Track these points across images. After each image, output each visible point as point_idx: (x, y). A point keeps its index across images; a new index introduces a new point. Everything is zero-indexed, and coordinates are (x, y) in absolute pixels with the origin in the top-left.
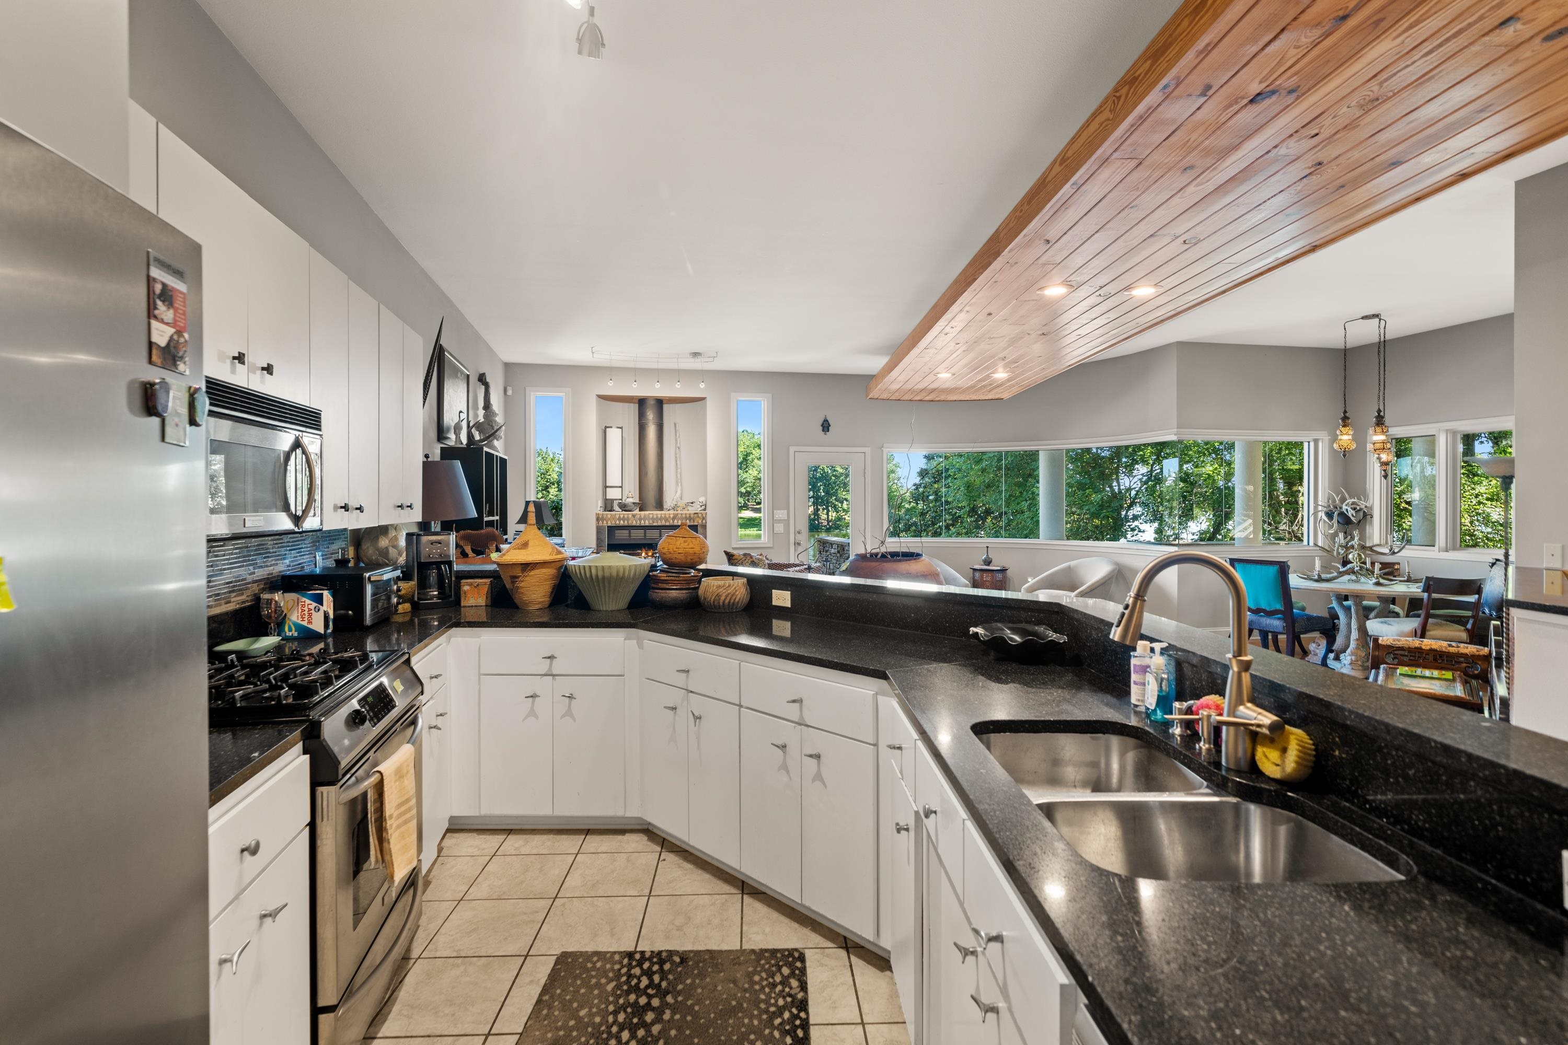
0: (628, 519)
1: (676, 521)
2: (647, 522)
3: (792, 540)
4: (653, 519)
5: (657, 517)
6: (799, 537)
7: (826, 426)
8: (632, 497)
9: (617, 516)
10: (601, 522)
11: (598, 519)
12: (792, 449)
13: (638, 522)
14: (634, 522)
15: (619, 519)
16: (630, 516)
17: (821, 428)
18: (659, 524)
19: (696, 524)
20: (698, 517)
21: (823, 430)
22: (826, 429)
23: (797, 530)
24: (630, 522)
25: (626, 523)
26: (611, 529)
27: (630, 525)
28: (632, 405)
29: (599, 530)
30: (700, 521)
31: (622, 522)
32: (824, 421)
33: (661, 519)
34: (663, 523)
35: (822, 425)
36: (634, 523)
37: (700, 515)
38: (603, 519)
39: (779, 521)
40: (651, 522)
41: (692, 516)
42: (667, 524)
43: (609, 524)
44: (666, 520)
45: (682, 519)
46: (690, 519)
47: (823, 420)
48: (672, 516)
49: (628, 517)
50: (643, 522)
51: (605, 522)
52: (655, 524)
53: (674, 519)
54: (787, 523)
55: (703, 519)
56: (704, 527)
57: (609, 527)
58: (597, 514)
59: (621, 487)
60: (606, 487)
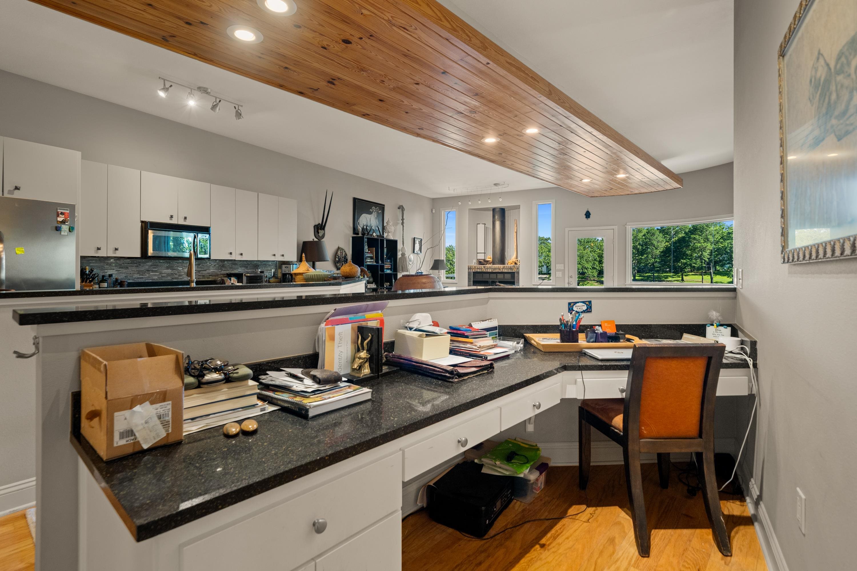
0: (482, 269)
4: (493, 268)
6: (571, 279)
7: (588, 215)
8: (489, 258)
9: (477, 267)
11: (468, 269)
12: (567, 230)
15: (478, 269)
16: (483, 267)
17: (585, 216)
18: (496, 271)
19: (514, 271)
20: (515, 268)
22: (588, 217)
23: (570, 275)
25: (480, 271)
26: (475, 273)
27: (482, 271)
28: (489, 212)
29: (469, 274)
30: (516, 270)
32: (587, 212)
35: (585, 215)
36: (484, 271)
39: (559, 270)
41: (512, 267)
42: (500, 271)
44: (499, 269)
45: (507, 269)
46: (511, 269)
48: (502, 267)
51: (471, 270)
53: (503, 269)
54: (563, 271)
55: (518, 269)
56: (518, 273)
57: (473, 272)
58: (468, 266)
59: (485, 253)
60: (477, 253)
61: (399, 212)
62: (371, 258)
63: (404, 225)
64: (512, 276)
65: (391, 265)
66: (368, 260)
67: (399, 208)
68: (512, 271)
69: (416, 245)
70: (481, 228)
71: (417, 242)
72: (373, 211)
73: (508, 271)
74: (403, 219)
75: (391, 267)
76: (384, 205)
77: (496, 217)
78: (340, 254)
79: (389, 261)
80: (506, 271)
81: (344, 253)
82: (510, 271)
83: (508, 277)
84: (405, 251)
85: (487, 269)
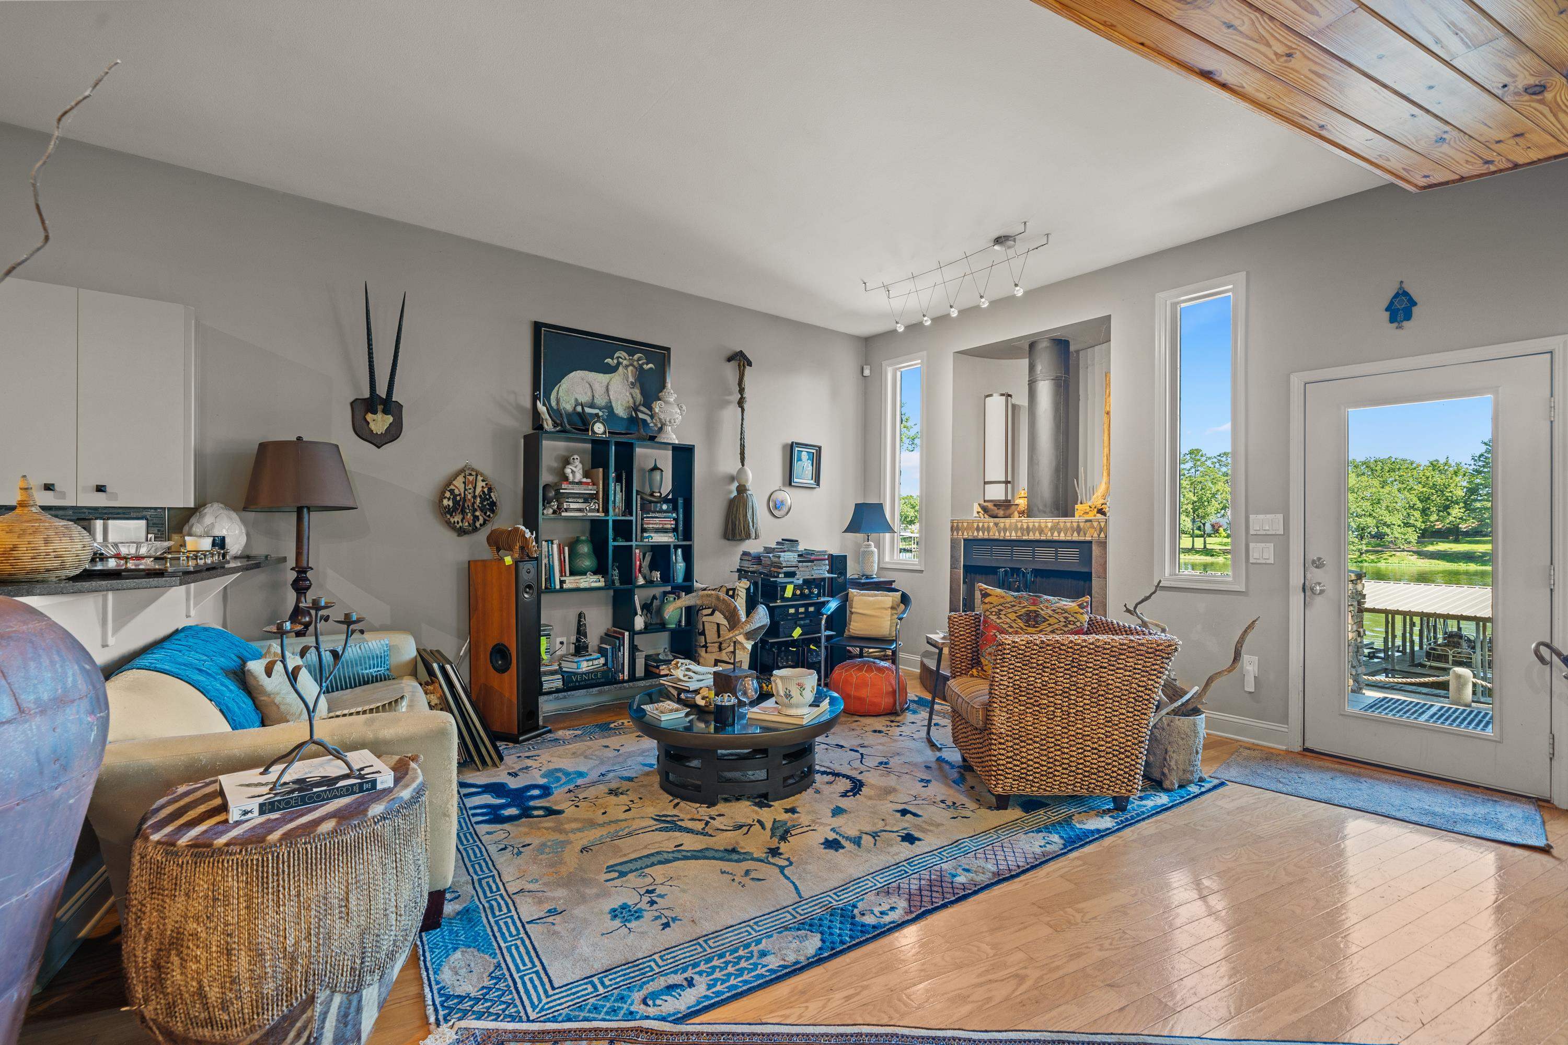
0: (991, 529)
1: (1056, 534)
2: (1013, 534)
3: (1296, 579)
5: (1028, 527)
6: (1316, 575)
7: (1401, 307)
9: (975, 525)
10: (955, 533)
11: (955, 529)
12: (1296, 381)
13: (1002, 534)
14: (997, 534)
15: (978, 529)
16: (991, 524)
17: (1385, 315)
19: (1088, 538)
20: (1092, 527)
21: (1392, 320)
22: (1401, 315)
23: (1312, 556)
24: (991, 533)
25: (986, 536)
26: (969, 543)
27: (992, 537)
29: (954, 545)
30: (1095, 535)
31: (981, 533)
32: (1397, 295)
33: (1034, 529)
34: (1037, 536)
35: (1390, 307)
36: (997, 536)
37: (1095, 524)
38: (958, 529)
39: (1265, 538)
40: (1019, 534)
41: (1082, 525)
42: (1043, 538)
43: (966, 536)
44: (1041, 531)
45: (1066, 531)
46: (1079, 530)
47: (1391, 294)
48: (1049, 525)
49: (989, 527)
50: (1008, 534)
51: (960, 533)
52: (1025, 538)
53: (1052, 530)
54: (1282, 542)
55: (1101, 530)
56: (1103, 544)
57: (965, 540)
58: (952, 522)
59: (1007, 482)
60: (985, 483)
61: (730, 372)
62: (587, 498)
63: (746, 406)
64: (1081, 553)
65: (676, 520)
66: (573, 506)
67: (729, 360)
68: (1082, 538)
69: (797, 466)
70: (996, 406)
71: (804, 455)
72: (619, 364)
73: (1069, 538)
74: (742, 390)
75: (677, 524)
76: (668, 349)
77: (1039, 368)
78: (462, 487)
79: (665, 507)
80: (1062, 537)
81: (480, 484)
82: (1075, 537)
83: (1069, 560)
84: (747, 481)
85: (1005, 530)
